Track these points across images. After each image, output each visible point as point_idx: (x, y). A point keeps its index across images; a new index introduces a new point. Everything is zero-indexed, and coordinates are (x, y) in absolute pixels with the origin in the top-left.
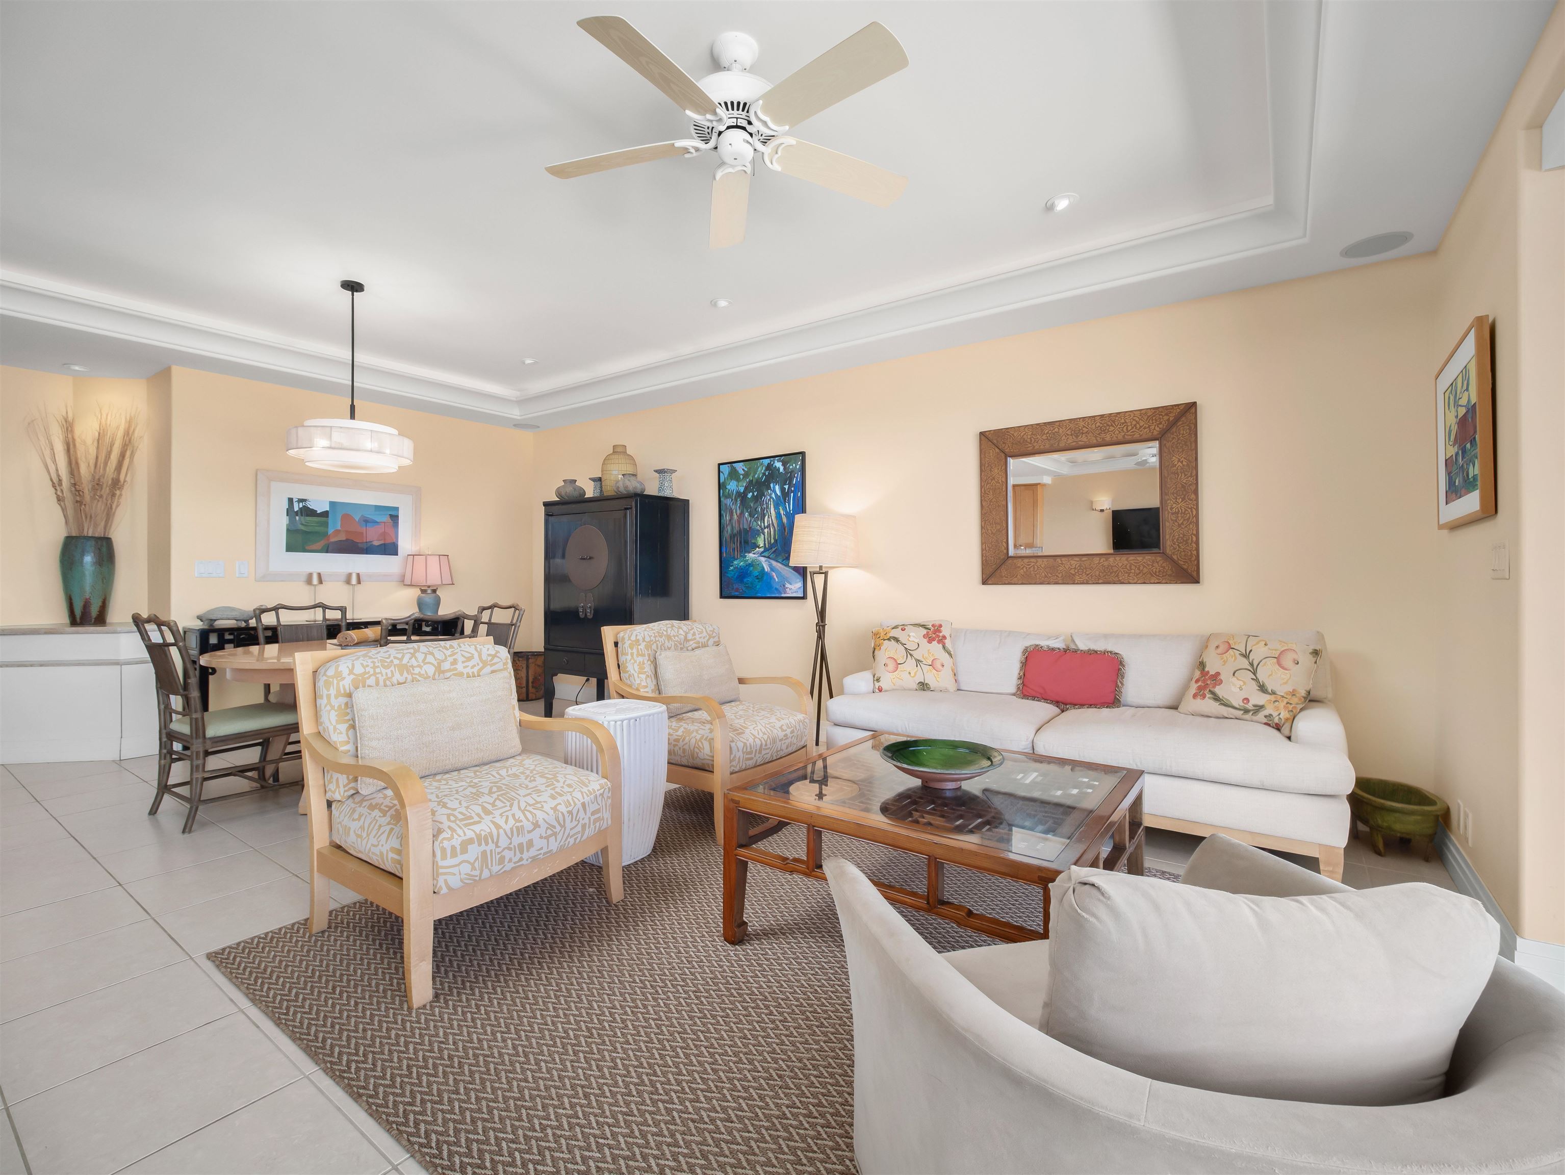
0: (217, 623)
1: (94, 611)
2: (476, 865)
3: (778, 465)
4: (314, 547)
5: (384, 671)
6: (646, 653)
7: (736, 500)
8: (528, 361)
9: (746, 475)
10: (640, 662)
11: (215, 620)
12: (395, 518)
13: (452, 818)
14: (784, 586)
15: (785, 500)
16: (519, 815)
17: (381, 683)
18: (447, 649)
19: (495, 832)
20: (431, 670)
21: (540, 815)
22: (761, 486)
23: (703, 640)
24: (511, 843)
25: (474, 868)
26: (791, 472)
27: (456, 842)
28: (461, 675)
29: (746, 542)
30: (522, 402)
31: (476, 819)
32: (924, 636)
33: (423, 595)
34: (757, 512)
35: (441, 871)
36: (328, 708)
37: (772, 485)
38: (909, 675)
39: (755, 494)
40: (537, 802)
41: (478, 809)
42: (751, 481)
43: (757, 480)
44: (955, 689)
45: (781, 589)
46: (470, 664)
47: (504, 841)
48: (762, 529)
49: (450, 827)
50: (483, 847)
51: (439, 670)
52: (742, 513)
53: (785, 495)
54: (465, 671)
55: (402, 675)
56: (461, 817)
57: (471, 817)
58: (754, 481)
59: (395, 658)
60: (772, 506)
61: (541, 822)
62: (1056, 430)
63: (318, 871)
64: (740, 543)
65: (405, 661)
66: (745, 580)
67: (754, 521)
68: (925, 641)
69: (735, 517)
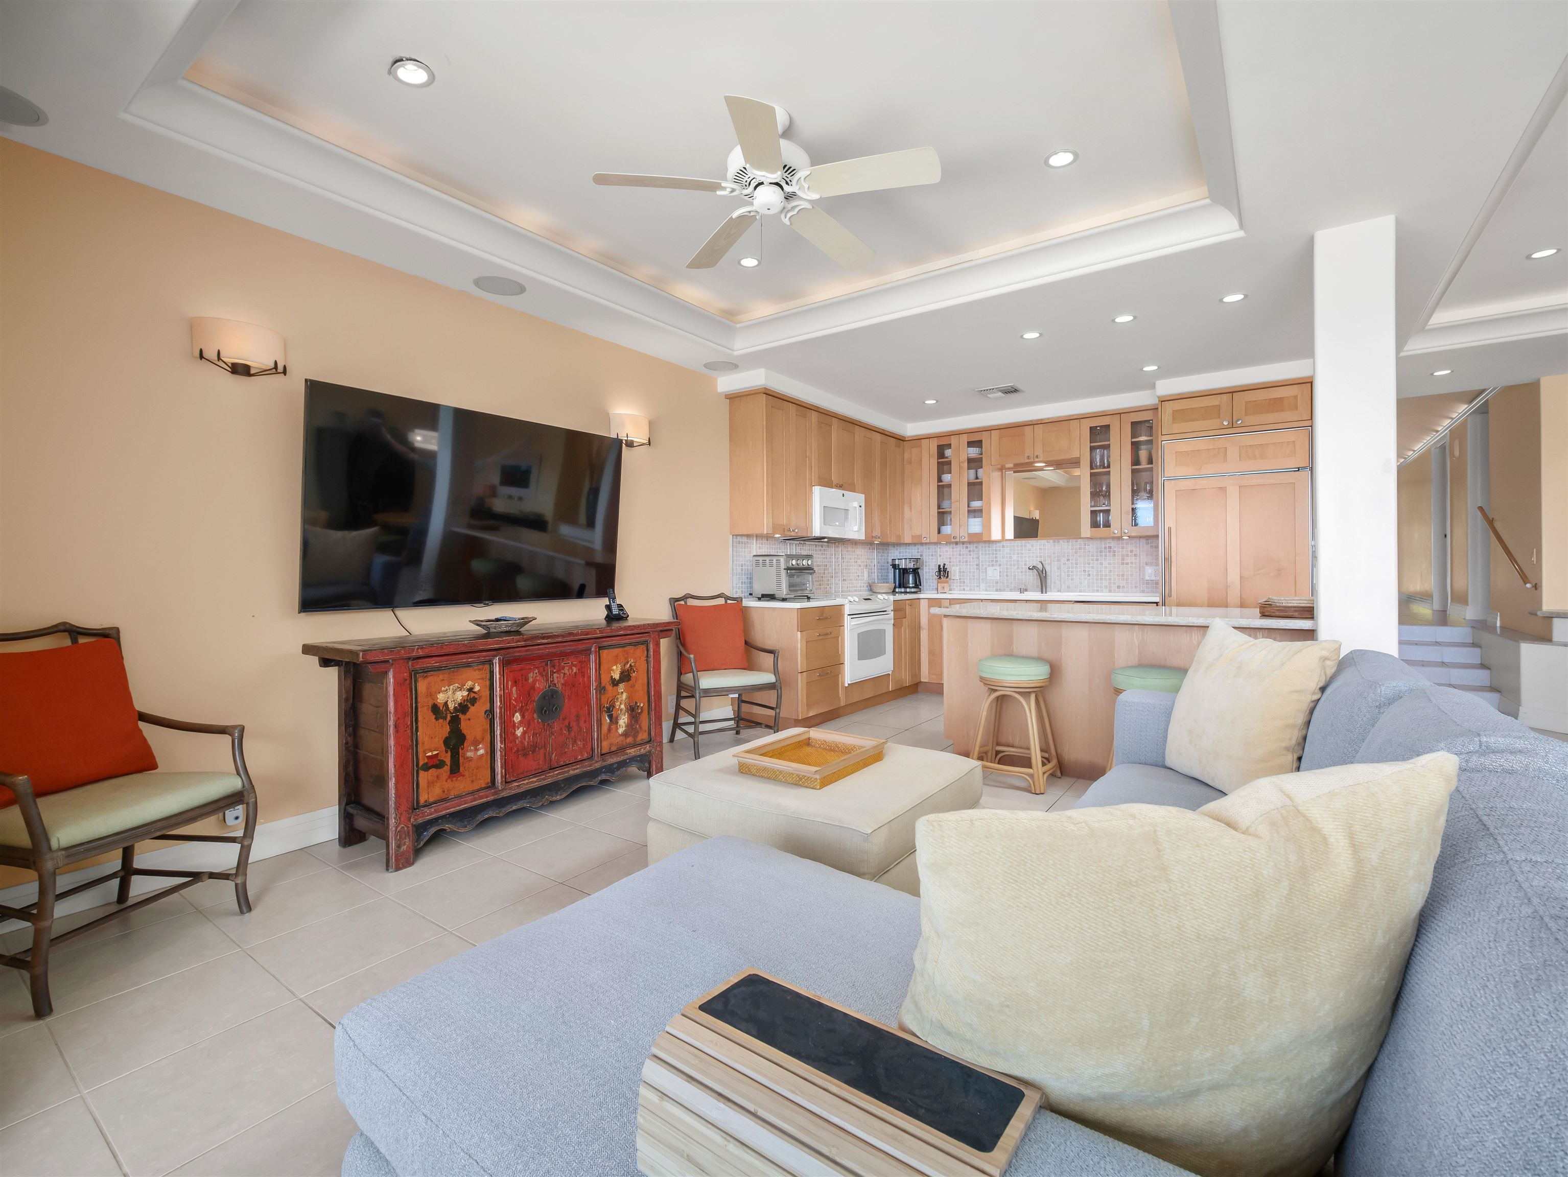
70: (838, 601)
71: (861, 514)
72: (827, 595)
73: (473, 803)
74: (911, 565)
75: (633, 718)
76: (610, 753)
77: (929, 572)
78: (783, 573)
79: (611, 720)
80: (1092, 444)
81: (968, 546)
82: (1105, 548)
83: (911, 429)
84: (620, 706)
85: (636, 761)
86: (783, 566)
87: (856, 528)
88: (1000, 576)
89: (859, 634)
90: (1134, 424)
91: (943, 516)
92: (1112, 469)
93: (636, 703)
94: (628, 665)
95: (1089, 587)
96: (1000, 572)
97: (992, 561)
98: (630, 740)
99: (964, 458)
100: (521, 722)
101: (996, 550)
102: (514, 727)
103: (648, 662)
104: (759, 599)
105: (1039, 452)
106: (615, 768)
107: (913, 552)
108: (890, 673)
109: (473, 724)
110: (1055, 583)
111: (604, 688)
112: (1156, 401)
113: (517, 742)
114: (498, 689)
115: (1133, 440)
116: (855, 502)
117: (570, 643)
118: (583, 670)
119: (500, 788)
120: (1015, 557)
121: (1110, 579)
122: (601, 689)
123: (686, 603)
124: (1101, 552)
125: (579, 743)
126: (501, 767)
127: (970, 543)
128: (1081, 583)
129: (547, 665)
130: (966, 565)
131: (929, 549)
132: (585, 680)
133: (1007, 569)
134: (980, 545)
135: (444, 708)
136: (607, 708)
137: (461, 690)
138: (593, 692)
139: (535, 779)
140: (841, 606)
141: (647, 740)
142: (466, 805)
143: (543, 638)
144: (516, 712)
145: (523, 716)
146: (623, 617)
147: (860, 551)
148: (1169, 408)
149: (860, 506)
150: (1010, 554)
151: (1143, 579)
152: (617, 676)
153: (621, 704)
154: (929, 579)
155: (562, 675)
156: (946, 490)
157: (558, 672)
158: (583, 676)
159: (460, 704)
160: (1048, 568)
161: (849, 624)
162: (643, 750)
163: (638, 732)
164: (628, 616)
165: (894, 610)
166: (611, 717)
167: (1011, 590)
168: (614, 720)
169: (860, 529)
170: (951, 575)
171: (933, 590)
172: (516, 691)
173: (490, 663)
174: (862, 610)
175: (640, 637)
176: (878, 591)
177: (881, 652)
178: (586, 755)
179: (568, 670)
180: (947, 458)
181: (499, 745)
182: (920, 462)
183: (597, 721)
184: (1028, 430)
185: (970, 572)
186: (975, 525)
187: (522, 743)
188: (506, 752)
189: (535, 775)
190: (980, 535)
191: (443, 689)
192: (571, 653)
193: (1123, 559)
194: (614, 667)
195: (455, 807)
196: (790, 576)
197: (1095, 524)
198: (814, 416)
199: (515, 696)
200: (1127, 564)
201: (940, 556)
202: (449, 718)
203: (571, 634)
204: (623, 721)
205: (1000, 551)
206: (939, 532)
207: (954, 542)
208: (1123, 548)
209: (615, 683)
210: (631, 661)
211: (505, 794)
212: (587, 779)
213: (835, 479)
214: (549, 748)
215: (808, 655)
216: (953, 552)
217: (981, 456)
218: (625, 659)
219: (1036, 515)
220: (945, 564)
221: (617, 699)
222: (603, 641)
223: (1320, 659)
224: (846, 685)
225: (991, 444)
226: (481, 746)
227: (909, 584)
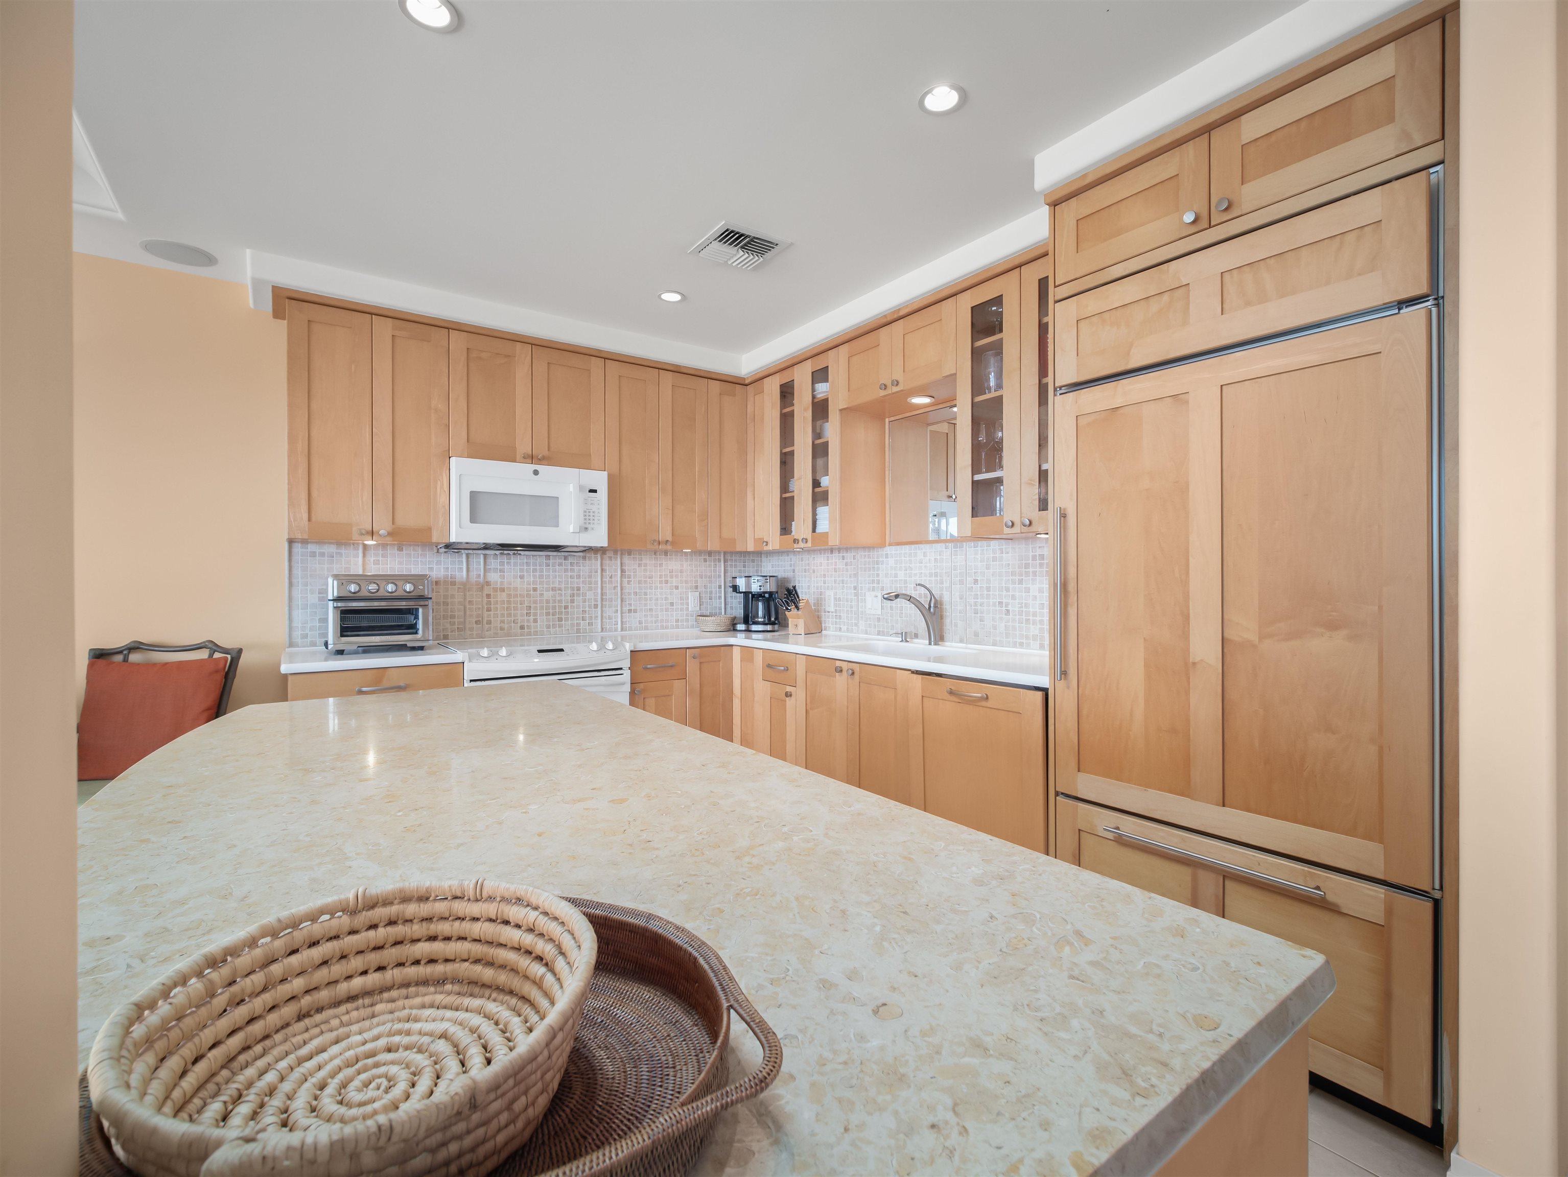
71: (594, 504)
80: (975, 345)
81: (845, 553)
87: (576, 528)
91: (787, 506)
92: (1005, 391)
95: (1007, 635)
97: (874, 581)
99: (808, 401)
101: (878, 563)
105: (898, 374)
110: (956, 625)
116: (572, 483)
120: (901, 575)
123: (125, 658)
128: (995, 628)
130: (841, 588)
134: (860, 554)
140: (456, 665)
148: (1070, 216)
149: (595, 492)
150: (896, 569)
169: (590, 529)
182: (764, 418)
184: (884, 334)
186: (823, 519)
190: (826, 536)
198: (458, 339)
205: (883, 563)
206: (784, 535)
207: (827, 547)
213: (525, 447)
216: (828, 564)
217: (828, 395)
225: (839, 372)
227: (758, 617)
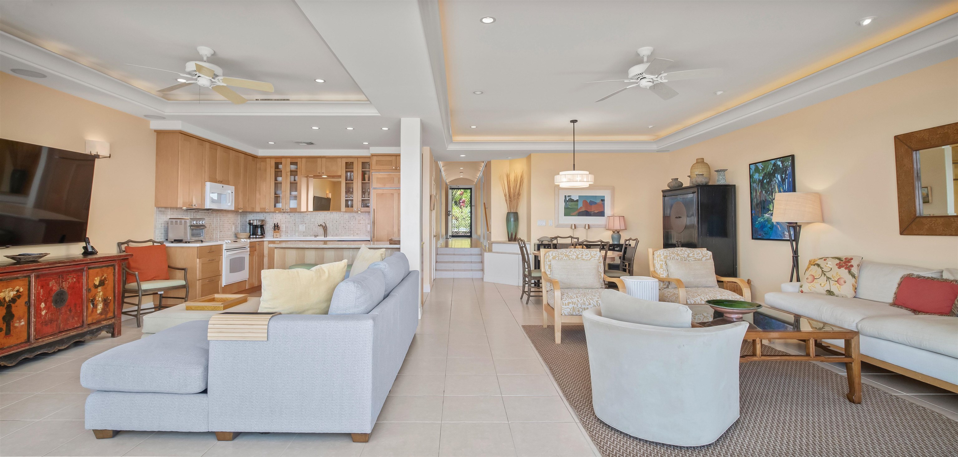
0: (543, 242)
1: (514, 237)
2: (571, 310)
3: (779, 163)
4: (574, 214)
5: (561, 256)
6: (664, 260)
7: (758, 184)
8: (650, 127)
9: (763, 170)
10: (661, 264)
11: (543, 241)
12: (603, 200)
13: (567, 296)
14: (784, 233)
15: (783, 184)
16: (585, 300)
17: (560, 259)
18: (580, 251)
19: (577, 302)
20: (574, 257)
21: (591, 301)
22: (770, 176)
23: (699, 258)
24: (581, 307)
25: (571, 311)
26: (786, 167)
27: (566, 302)
28: (584, 260)
29: (764, 208)
30: (656, 141)
31: (573, 298)
32: (837, 265)
33: (613, 234)
34: (769, 191)
35: (563, 309)
36: (546, 264)
37: (776, 175)
38: (821, 285)
39: (768, 180)
40: (592, 298)
41: (575, 296)
42: (765, 173)
43: (769, 173)
44: (852, 296)
45: (782, 235)
46: (587, 256)
47: (579, 306)
48: (772, 200)
49: (566, 298)
50: (573, 305)
51: (577, 258)
52: (761, 191)
53: (783, 180)
54: (585, 259)
55: (566, 258)
56: (570, 297)
57: (572, 297)
58: (767, 173)
59: (565, 252)
60: (777, 187)
61: (591, 303)
62: (946, 131)
63: (544, 310)
64: (761, 208)
65: (567, 254)
66: (764, 229)
67: (768, 195)
68: (837, 267)
69: (758, 193)
70: (219, 243)
71: (232, 195)
72: (211, 240)
73: (18, 350)
74: (259, 223)
75: (106, 305)
76: (93, 324)
77: (269, 227)
78: (188, 228)
79: (93, 306)
80: (346, 170)
81: (290, 214)
82: (352, 216)
83: (261, 152)
84: (98, 299)
85: (106, 328)
86: (188, 224)
87: (229, 204)
88: (305, 229)
89: (230, 260)
90: (363, 163)
91: (277, 199)
92: (354, 182)
93: (107, 297)
94: (104, 277)
96: (306, 227)
97: (302, 222)
98: (103, 316)
99: (288, 170)
100: (44, 308)
101: (304, 216)
102: (41, 310)
103: (114, 276)
104: (172, 242)
105: (324, 171)
106: (95, 332)
107: (261, 217)
108: (247, 279)
109: (19, 309)
110: (331, 232)
111: (90, 289)
112: (370, 155)
113: (42, 318)
114: (33, 290)
115: (363, 170)
116: (229, 190)
117: (72, 266)
118: (79, 281)
119: (33, 342)
120: (313, 220)
121: (354, 230)
122: (89, 290)
123: (128, 245)
124: (350, 218)
125: (76, 318)
126: (34, 331)
127: (291, 212)
128: (342, 232)
129: (59, 277)
130: (289, 223)
131: (270, 215)
132: (80, 285)
133: (309, 225)
134: (296, 214)
135: (4, 300)
136: (91, 300)
137: (12, 291)
138: (84, 291)
139: (51, 337)
140: (221, 245)
141: (113, 316)
142: (13, 351)
143: (59, 263)
144: (42, 302)
145: (46, 304)
146: (95, 253)
147: (230, 216)
148: (375, 159)
149: (232, 193)
150: (311, 218)
151: (367, 230)
152: (97, 283)
153: (99, 298)
154: (269, 231)
155: (68, 283)
156: (279, 185)
157: (65, 281)
158: (79, 283)
159: (12, 298)
160: (328, 225)
161: (225, 254)
162: (110, 322)
163: (108, 313)
164: (97, 252)
165: (250, 247)
166: (93, 304)
167: (311, 236)
168: (95, 306)
169: (232, 204)
170: (281, 229)
171: (271, 236)
172: (43, 291)
173: (29, 277)
174: (231, 247)
175: (110, 263)
176: (241, 237)
177: (241, 268)
178: (79, 325)
179: (71, 280)
180: (280, 169)
181: (33, 320)
182: (266, 170)
183: (86, 306)
184: (319, 160)
185: (291, 227)
186: (293, 204)
187: (45, 318)
188: (36, 323)
189: (51, 336)
190: (296, 209)
191: (3, 290)
192: (73, 271)
193: (359, 222)
194: (96, 278)
195: (7, 353)
196: (192, 230)
197: (347, 206)
198: (208, 145)
199: (42, 294)
200: (361, 224)
201: (275, 218)
202: (6, 306)
203: (74, 261)
204: (100, 306)
205: (306, 216)
206: (275, 206)
207: (282, 211)
208: (359, 216)
209: (96, 287)
210: (105, 275)
211: (35, 345)
212: (79, 338)
213: (218, 178)
214: (59, 321)
215: (203, 271)
216: (282, 216)
217: (297, 170)
218: (102, 274)
219: (330, 196)
220: (278, 223)
221: (97, 295)
222: (91, 265)
223: (381, 254)
224: (223, 286)
225: (302, 165)
226: (22, 320)
227: (258, 233)
